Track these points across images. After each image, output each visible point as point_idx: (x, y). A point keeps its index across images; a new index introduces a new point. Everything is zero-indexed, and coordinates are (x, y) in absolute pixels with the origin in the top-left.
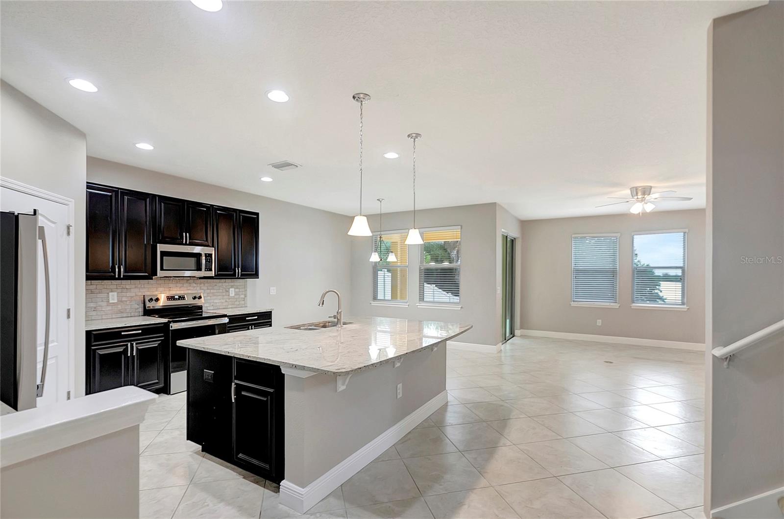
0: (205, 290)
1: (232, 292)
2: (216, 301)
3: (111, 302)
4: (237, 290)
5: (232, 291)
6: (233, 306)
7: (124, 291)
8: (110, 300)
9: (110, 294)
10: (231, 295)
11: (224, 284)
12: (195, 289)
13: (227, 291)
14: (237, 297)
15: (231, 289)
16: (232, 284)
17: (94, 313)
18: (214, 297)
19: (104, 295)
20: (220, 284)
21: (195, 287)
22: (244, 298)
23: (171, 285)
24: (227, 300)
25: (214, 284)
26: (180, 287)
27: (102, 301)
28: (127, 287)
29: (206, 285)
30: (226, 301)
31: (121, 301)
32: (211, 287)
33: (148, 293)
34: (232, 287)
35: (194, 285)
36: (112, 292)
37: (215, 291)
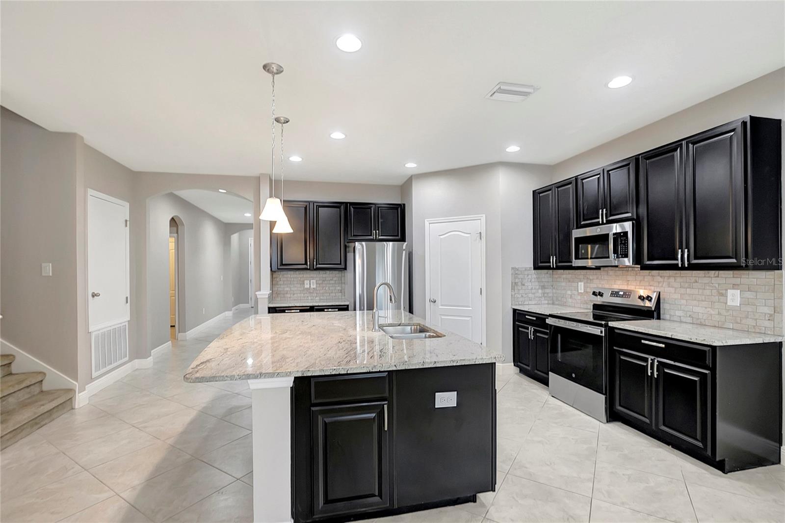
0: (676, 288)
1: (734, 297)
2: (696, 309)
3: (579, 291)
4: (748, 295)
5: (733, 295)
6: (736, 326)
7: (589, 282)
8: (579, 290)
9: (579, 283)
10: (730, 303)
11: (714, 280)
12: (660, 285)
13: (722, 295)
14: (749, 308)
15: (728, 290)
16: (737, 281)
17: (570, 300)
18: (695, 302)
19: (575, 284)
20: (706, 280)
21: (659, 282)
22: (771, 315)
23: (629, 278)
24: (724, 312)
25: (693, 280)
26: (640, 281)
27: (575, 290)
28: (591, 278)
29: (678, 279)
30: (719, 314)
31: (587, 292)
32: (687, 285)
33: (608, 285)
34: (735, 286)
35: (660, 279)
36: (581, 281)
37: (695, 291)
